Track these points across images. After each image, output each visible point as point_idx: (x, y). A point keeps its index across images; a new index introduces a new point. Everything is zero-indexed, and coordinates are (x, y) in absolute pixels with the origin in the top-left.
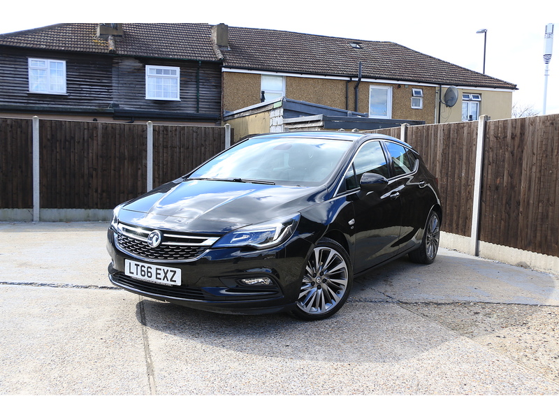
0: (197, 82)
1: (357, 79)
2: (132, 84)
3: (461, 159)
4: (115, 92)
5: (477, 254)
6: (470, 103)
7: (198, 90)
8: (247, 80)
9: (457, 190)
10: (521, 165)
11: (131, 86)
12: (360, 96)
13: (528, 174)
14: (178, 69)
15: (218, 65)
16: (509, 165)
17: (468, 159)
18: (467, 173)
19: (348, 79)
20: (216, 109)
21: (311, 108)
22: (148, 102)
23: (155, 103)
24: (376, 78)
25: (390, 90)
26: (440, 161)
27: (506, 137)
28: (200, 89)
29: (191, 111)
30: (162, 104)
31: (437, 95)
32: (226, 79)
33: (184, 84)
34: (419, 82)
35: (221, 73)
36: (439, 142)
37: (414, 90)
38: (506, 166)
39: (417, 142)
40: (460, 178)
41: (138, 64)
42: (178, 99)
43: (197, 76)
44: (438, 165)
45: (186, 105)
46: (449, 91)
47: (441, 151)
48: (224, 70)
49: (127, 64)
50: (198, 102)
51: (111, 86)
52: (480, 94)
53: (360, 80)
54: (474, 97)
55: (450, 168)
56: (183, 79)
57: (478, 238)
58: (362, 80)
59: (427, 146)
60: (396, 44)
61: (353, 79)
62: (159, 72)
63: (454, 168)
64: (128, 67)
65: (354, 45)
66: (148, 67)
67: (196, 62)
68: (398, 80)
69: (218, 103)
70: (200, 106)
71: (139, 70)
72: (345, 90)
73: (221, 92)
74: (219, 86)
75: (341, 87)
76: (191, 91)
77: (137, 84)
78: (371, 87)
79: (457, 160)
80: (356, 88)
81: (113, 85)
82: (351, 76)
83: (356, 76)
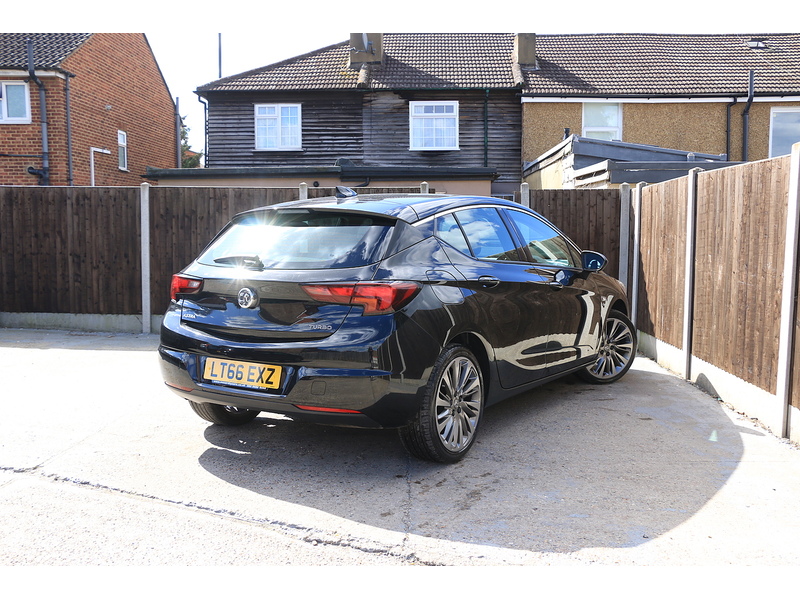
0: (485, 121)
1: (746, 100)
2: (390, 129)
3: (766, 235)
4: (366, 143)
5: (786, 435)
7: (486, 134)
8: (560, 113)
9: (760, 298)
11: (389, 132)
12: (754, 126)
14: (456, 104)
15: (513, 95)
18: (775, 264)
19: (731, 100)
20: (514, 159)
22: (413, 154)
23: (423, 155)
24: (781, 96)
26: (739, 238)
28: (489, 131)
29: (476, 165)
30: (432, 156)
32: (526, 112)
33: (465, 125)
35: (521, 105)
40: (764, 273)
41: (399, 101)
42: (457, 148)
43: (484, 112)
44: (735, 246)
45: (469, 157)
47: (740, 219)
48: (524, 100)
49: (384, 101)
50: (486, 151)
51: (362, 135)
53: (750, 100)
55: (751, 253)
56: (464, 117)
57: (789, 402)
58: (755, 100)
61: (739, 100)
62: (428, 110)
64: (385, 106)
65: (754, 44)
66: (412, 104)
67: (482, 91)
69: (516, 150)
70: (489, 156)
71: (400, 108)
72: (724, 118)
73: (521, 134)
74: (518, 125)
75: (719, 114)
76: (476, 136)
77: (397, 130)
78: (774, 111)
79: (761, 238)
80: (745, 112)
81: (364, 133)
82: (735, 96)
83: (745, 95)
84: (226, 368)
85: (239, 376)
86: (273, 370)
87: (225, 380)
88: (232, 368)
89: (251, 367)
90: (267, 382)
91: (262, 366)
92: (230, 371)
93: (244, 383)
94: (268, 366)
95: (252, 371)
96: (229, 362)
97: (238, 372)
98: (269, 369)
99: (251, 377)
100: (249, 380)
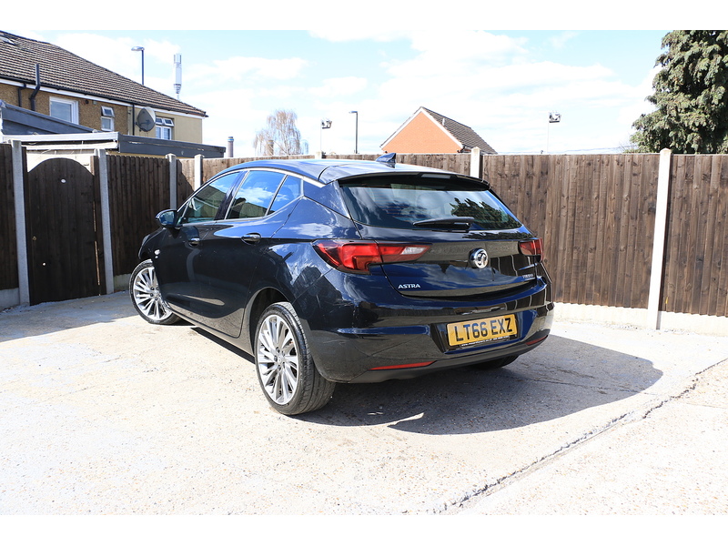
1: (34, 87)
6: (162, 128)
19: (21, 85)
24: (59, 88)
25: (75, 107)
31: (130, 117)
34: (110, 99)
37: (104, 108)
46: (144, 112)
52: (172, 119)
53: (38, 88)
54: (167, 122)
58: (42, 89)
61: (28, 86)
65: (6, 39)
68: (86, 94)
72: (16, 97)
75: (11, 94)
78: (52, 99)
80: (32, 98)
82: (25, 82)
83: (33, 83)
84: (470, 329)
85: (484, 333)
86: (509, 319)
87: (473, 340)
88: (475, 328)
89: (492, 322)
90: (508, 330)
91: (500, 318)
92: (474, 331)
93: (490, 336)
94: (503, 317)
95: (494, 324)
96: (471, 323)
97: (482, 329)
98: (506, 319)
99: (494, 330)
100: (494, 333)
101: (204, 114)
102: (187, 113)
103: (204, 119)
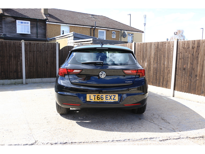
0: (37, 27)
1: (94, 27)
2: (11, 27)
3: (164, 57)
4: (4, 30)
5: (173, 96)
6: (130, 36)
7: (37, 30)
8: (55, 27)
9: (162, 69)
10: (198, 60)
11: (11, 28)
12: (95, 33)
13: (202, 64)
14: (29, 22)
15: (44, 21)
16: (191, 59)
17: (168, 57)
18: (168, 62)
19: (91, 27)
20: (44, 37)
21: (84, 36)
22: (18, 34)
23: (20, 35)
24: (101, 27)
25: (105, 31)
26: (153, 57)
27: (189, 48)
28: (38, 30)
29: (35, 38)
30: (23, 35)
31: (120, 34)
32: (48, 26)
33: (32, 28)
34: (115, 29)
35: (46, 24)
36: (152, 49)
37: (113, 32)
38: (189, 60)
39: (141, 49)
40: (164, 64)
41: (13, 20)
42: (30, 33)
43: (37, 25)
44: (152, 59)
45: (33, 36)
46: (124, 32)
47: (154, 53)
48: (47, 23)
49: (9, 19)
50: (37, 35)
51: (2, 28)
52: (133, 34)
53: (95, 28)
54: (131, 35)
55: (158, 60)
56: (31, 26)
57: (174, 89)
58: (96, 28)
59: (146, 51)
60: (105, 17)
61: (93, 27)
62: (22, 23)
63: (160, 60)
64: (9, 20)
65: (92, 16)
66: (17, 21)
67: (36, 19)
68: (108, 28)
69: (45, 35)
70: (38, 36)
71: (13, 22)
72: (90, 31)
73: (46, 31)
74: (45, 29)
75: (89, 30)
76: (35, 30)
77: (13, 27)
78: (99, 30)
79: (162, 57)
80: (94, 30)
81: (3, 27)
82: (92, 26)
83: (94, 26)
85: (102, 98)
86: (115, 96)
87: (96, 100)
88: (98, 97)
89: (106, 96)
90: (113, 99)
91: (111, 95)
92: (97, 98)
93: (104, 100)
94: (112, 95)
95: (107, 97)
96: (97, 95)
98: (113, 96)
99: (107, 98)
100: (106, 99)
101: (143, 32)
102: (137, 32)
103: (143, 33)
